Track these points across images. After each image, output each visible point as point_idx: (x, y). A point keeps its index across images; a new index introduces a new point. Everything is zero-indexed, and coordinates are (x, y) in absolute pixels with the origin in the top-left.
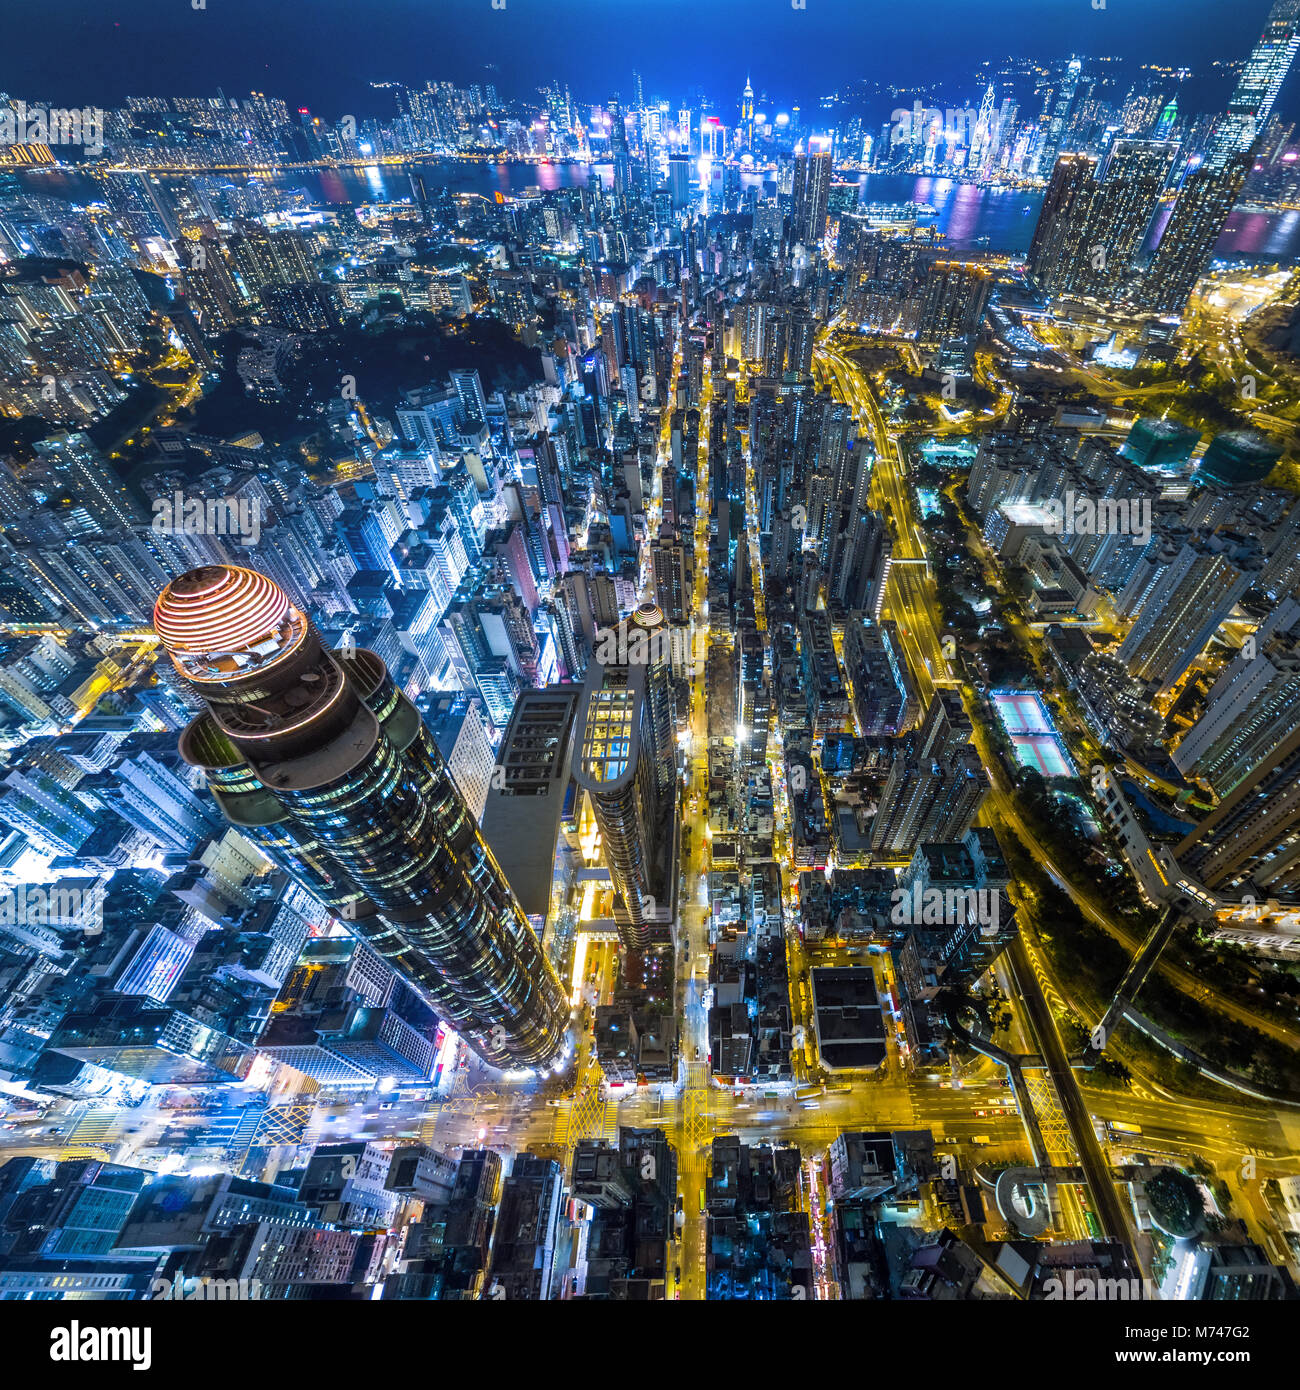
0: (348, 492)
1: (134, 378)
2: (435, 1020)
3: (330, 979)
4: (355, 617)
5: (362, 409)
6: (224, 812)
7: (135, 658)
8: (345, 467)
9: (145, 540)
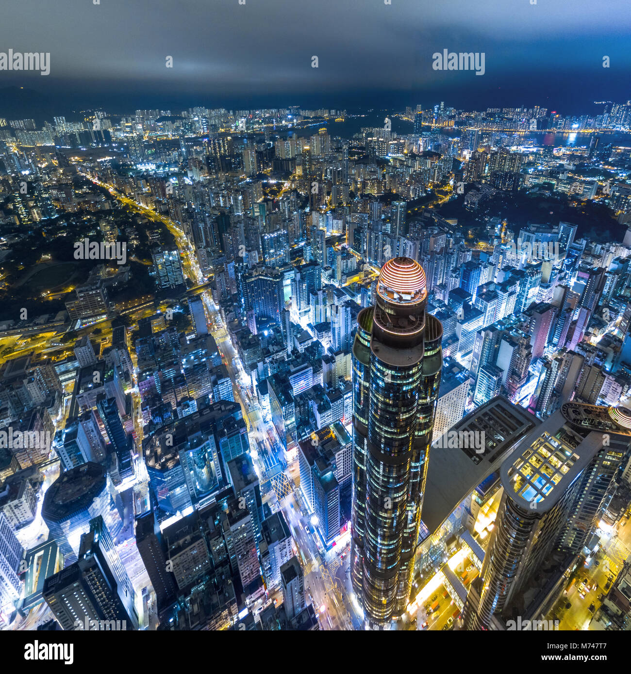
0: (476, 255)
1: (431, 191)
2: (349, 518)
3: (333, 446)
4: (445, 305)
5: (505, 224)
6: (353, 346)
7: (369, 276)
8: (482, 245)
9: (399, 241)
